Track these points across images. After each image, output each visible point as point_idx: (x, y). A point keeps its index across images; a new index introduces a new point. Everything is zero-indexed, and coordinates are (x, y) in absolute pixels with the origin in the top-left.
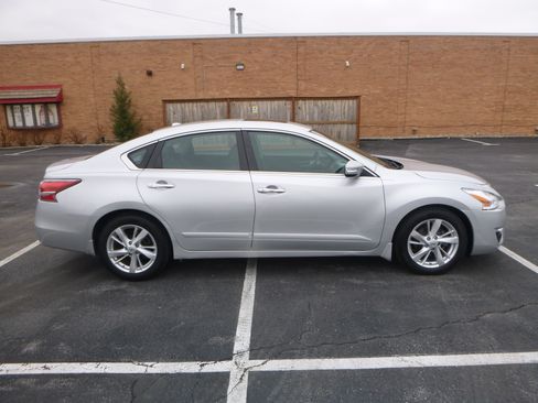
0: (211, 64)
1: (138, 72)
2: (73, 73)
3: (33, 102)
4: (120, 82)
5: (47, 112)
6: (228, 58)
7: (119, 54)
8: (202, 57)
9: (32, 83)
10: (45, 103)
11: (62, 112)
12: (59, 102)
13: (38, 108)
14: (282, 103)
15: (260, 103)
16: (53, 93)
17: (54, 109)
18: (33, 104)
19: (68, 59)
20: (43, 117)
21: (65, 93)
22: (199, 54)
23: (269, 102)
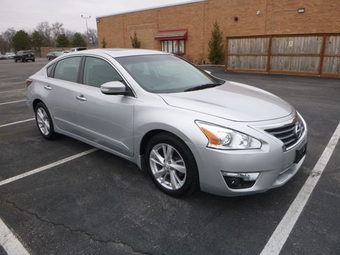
0: (279, 10)
1: (229, 18)
2: (194, 22)
3: (172, 39)
4: (216, 26)
5: (179, 44)
6: (293, 4)
7: (219, 8)
8: (273, 5)
9: (174, 28)
10: (178, 39)
11: (187, 45)
12: (185, 39)
13: (175, 42)
14: (314, 38)
15: (296, 38)
16: (182, 34)
17: (182, 43)
18: (173, 40)
19: (192, 13)
20: (177, 48)
21: (189, 34)
22: (271, 3)
23: (303, 38)
